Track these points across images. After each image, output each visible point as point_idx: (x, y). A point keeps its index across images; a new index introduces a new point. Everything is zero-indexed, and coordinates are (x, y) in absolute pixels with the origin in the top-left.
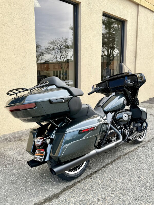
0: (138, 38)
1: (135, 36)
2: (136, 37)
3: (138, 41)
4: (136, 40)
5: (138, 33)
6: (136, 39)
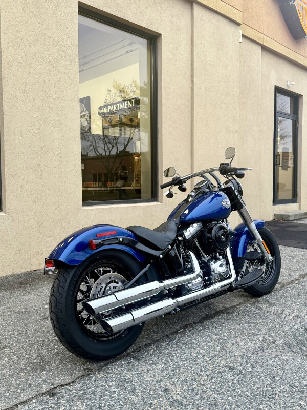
0: (195, 80)
4: (190, 86)
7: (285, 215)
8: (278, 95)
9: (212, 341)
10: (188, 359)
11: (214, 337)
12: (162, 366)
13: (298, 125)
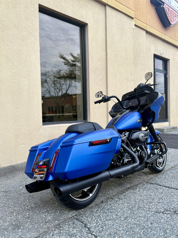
7: (161, 129)
8: (155, 59)
9: (125, 207)
10: (111, 220)
11: (126, 204)
12: (95, 225)
13: (167, 77)
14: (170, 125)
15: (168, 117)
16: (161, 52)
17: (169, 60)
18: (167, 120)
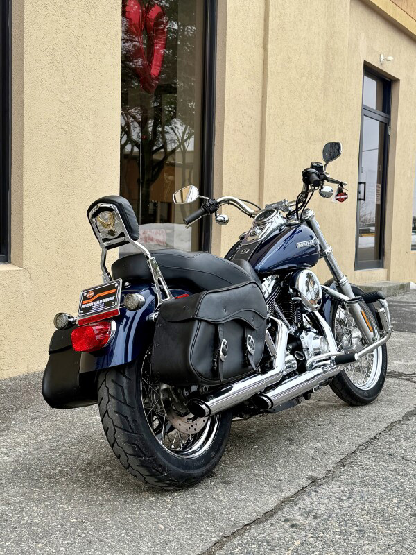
0: (270, 47)
1: (260, 39)
2: (262, 45)
3: (270, 60)
4: (262, 57)
5: (270, 28)
6: (261, 50)
7: (371, 288)
13: (389, 133)
14: (388, 279)
15: (384, 255)
16: (382, 56)
17: (397, 80)
18: (381, 261)
